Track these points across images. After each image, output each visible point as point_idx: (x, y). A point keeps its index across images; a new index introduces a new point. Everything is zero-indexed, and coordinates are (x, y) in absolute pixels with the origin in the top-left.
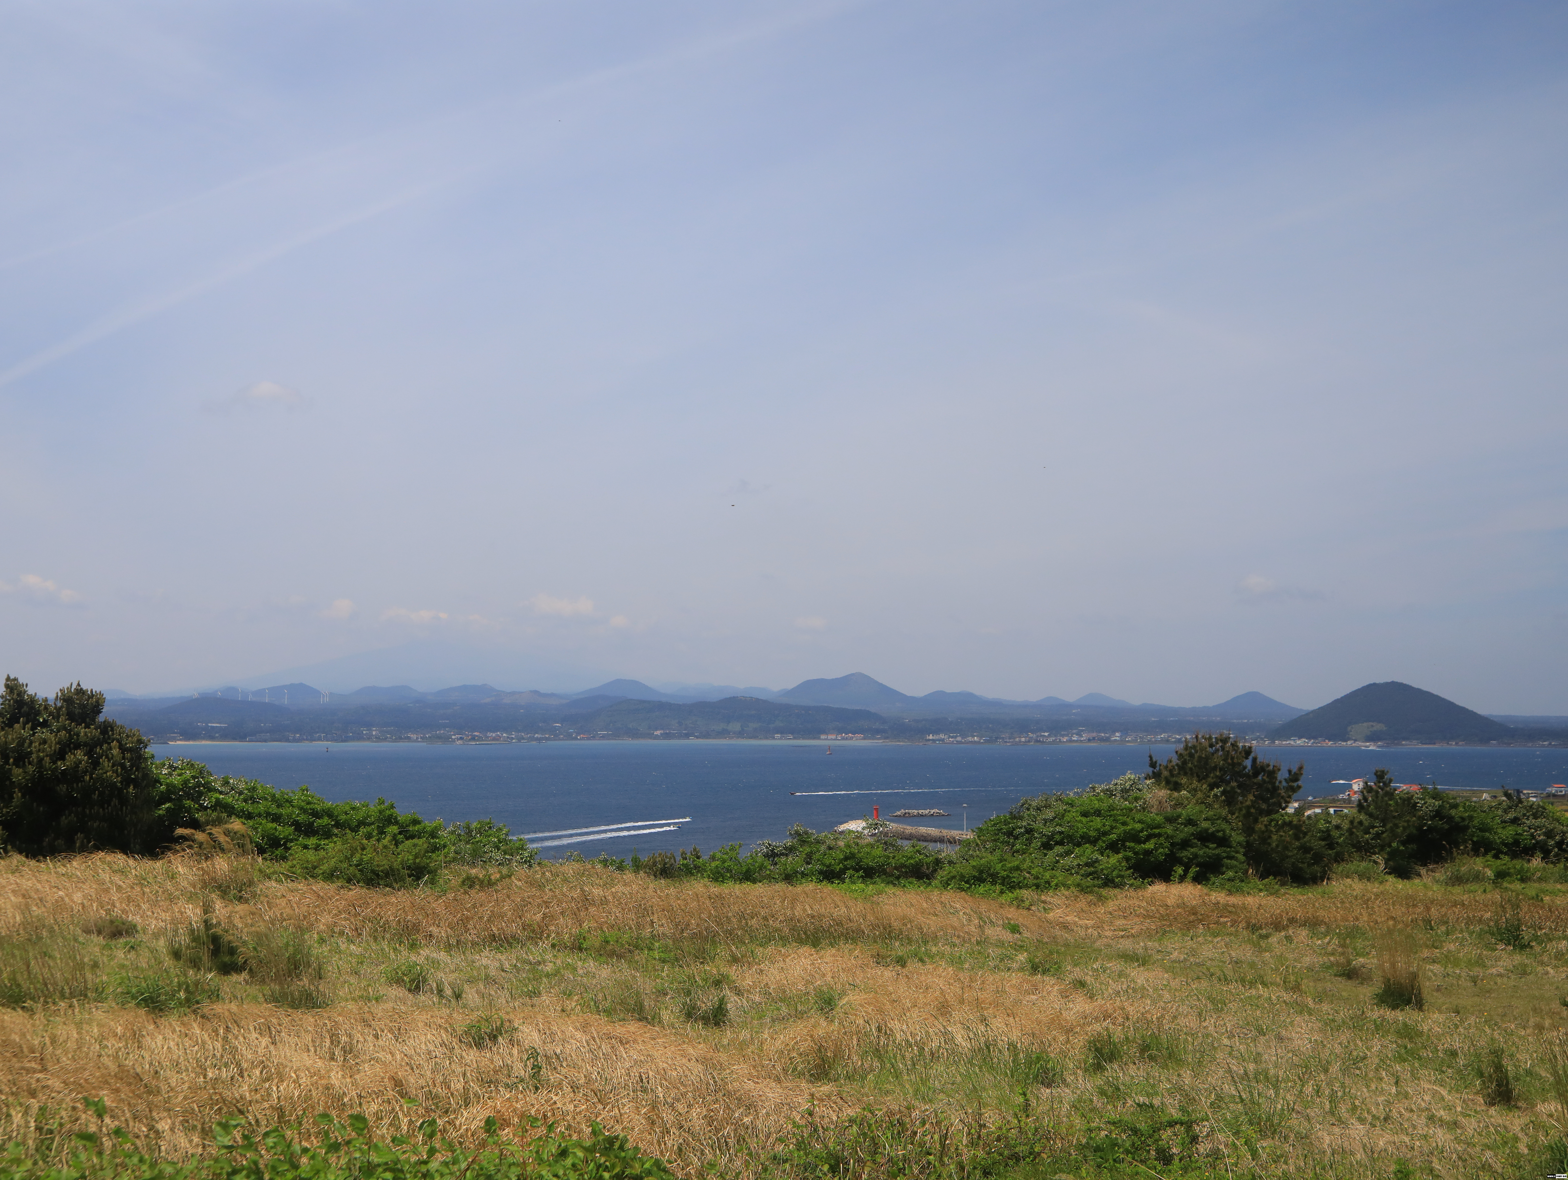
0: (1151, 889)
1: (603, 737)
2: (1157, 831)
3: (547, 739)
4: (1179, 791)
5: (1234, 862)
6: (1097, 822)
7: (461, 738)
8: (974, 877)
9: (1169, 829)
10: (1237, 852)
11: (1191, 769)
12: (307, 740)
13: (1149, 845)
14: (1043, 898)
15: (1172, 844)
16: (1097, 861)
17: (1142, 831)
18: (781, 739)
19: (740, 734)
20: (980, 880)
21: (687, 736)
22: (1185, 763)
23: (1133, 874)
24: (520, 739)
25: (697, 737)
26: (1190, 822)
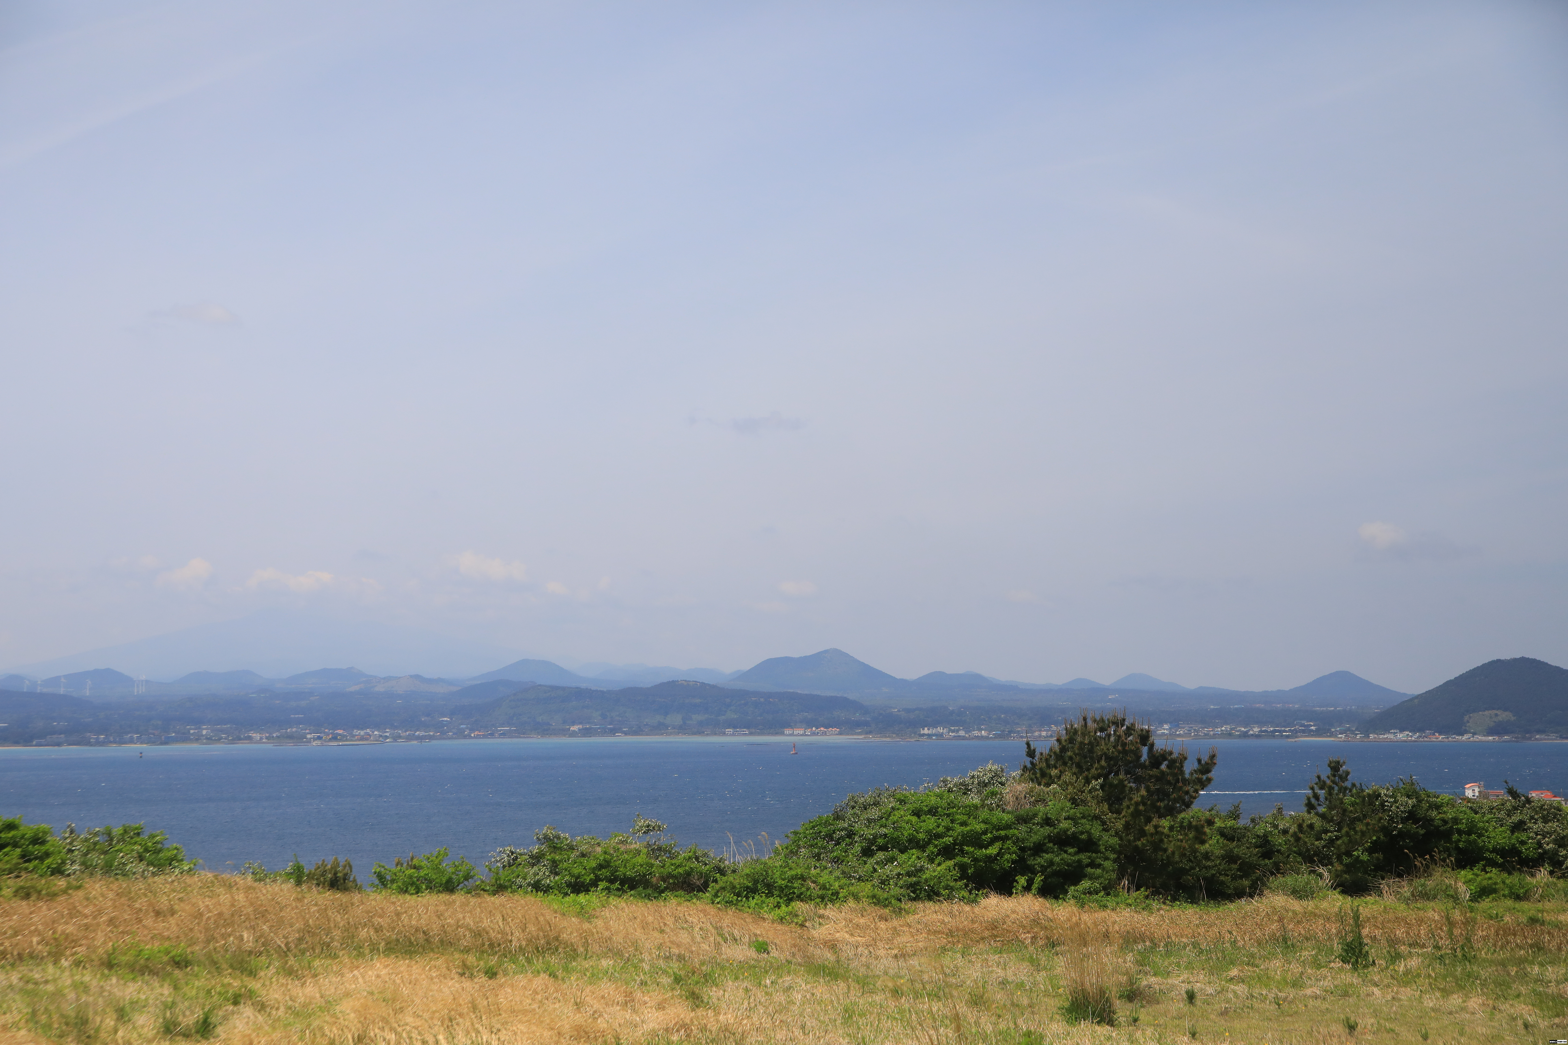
0: (984, 902)
1: (504, 735)
2: (1003, 833)
3: (431, 738)
4: (1048, 785)
5: (1099, 871)
6: (930, 822)
7: (319, 738)
8: (748, 887)
9: (1021, 831)
10: (1107, 859)
11: (1071, 758)
12: (115, 742)
13: (992, 851)
14: (821, 912)
15: (1022, 849)
16: (921, 870)
17: (985, 832)
18: (733, 735)
19: (683, 729)
20: (751, 891)
21: (613, 732)
22: (1063, 749)
23: (966, 886)
24: (396, 738)
25: (626, 734)
26: (1047, 822)
